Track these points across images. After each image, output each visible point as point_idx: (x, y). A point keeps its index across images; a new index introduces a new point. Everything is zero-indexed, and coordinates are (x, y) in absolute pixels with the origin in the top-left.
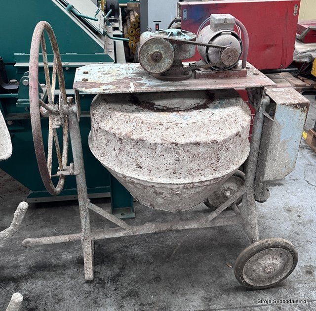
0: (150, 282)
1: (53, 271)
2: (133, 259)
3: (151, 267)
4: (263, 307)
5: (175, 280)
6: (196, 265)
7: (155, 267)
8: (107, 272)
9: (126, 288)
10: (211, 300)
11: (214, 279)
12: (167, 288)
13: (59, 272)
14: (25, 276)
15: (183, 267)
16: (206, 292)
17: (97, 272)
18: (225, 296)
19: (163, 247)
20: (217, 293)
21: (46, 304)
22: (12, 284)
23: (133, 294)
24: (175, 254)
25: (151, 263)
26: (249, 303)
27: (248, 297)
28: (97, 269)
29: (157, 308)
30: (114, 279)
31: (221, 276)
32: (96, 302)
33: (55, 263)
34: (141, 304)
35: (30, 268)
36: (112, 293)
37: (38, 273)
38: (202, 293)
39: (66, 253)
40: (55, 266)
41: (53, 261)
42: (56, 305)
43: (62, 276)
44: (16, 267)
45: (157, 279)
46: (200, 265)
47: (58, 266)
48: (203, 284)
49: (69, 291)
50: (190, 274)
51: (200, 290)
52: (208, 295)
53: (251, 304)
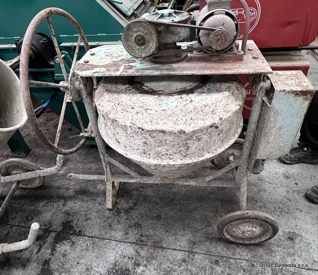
0: (152, 218)
1: (89, 196)
2: (145, 198)
3: (156, 207)
4: (238, 260)
5: (171, 221)
6: (191, 212)
7: (159, 208)
8: (124, 204)
9: (134, 220)
10: (195, 244)
11: (203, 227)
12: (164, 226)
13: (93, 198)
14: (71, 196)
15: (181, 211)
16: (193, 236)
17: (118, 203)
18: (208, 243)
19: (169, 193)
20: (202, 239)
21: (78, 220)
22: (62, 201)
23: (137, 226)
24: (177, 200)
25: (157, 204)
26: (226, 254)
27: (228, 249)
28: (118, 201)
29: (152, 241)
30: (127, 211)
31: (209, 225)
32: (110, 226)
33: (92, 191)
34: (142, 235)
35: (76, 192)
36: (123, 221)
37: (79, 196)
38: (189, 236)
39: (100, 184)
40: (91, 193)
41: (91, 189)
42: (84, 222)
43: (93, 201)
44: (68, 189)
45: (158, 217)
46: (194, 212)
47: (93, 193)
48: (192, 229)
49: (95, 214)
50: (185, 218)
51: (188, 234)
52: (194, 239)
53: (228, 255)
